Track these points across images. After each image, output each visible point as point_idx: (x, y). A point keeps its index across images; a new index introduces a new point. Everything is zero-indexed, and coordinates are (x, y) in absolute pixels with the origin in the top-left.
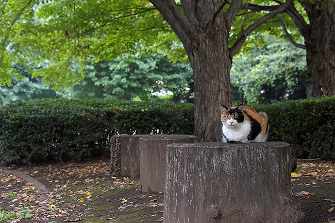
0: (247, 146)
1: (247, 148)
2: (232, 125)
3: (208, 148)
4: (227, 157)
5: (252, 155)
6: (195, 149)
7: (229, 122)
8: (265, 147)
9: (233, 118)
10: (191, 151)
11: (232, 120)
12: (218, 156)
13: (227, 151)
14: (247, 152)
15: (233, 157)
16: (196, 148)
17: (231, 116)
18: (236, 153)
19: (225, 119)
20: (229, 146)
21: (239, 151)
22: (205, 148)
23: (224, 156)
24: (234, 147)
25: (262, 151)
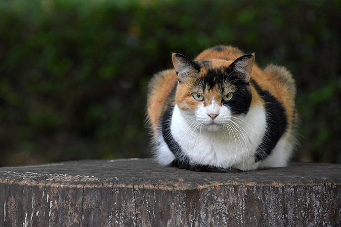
0: (275, 184)
1: (276, 190)
2: (213, 123)
3: (151, 191)
4: (211, 219)
5: (290, 215)
6: (106, 194)
7: (203, 112)
8: (330, 189)
9: (217, 99)
10: (91, 201)
11: (214, 107)
12: (186, 217)
13: (212, 201)
14: (276, 205)
15: (230, 219)
16: (111, 191)
17: (213, 95)
18: (242, 205)
19: (193, 104)
20: (218, 184)
21: (250, 199)
22: (143, 190)
23: (203, 216)
24: (236, 188)
25: (322, 200)
